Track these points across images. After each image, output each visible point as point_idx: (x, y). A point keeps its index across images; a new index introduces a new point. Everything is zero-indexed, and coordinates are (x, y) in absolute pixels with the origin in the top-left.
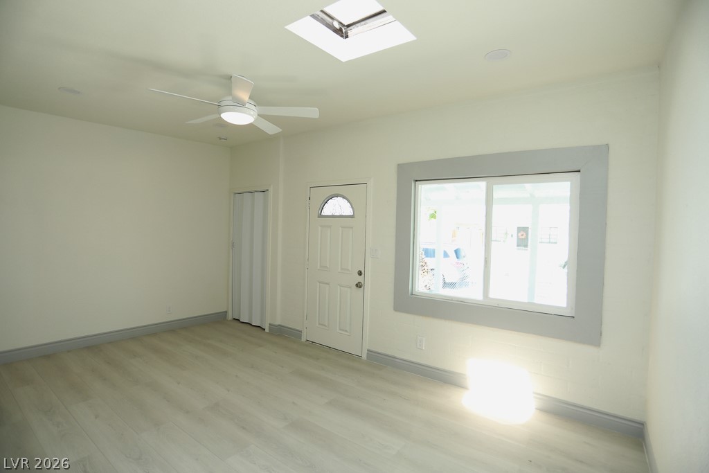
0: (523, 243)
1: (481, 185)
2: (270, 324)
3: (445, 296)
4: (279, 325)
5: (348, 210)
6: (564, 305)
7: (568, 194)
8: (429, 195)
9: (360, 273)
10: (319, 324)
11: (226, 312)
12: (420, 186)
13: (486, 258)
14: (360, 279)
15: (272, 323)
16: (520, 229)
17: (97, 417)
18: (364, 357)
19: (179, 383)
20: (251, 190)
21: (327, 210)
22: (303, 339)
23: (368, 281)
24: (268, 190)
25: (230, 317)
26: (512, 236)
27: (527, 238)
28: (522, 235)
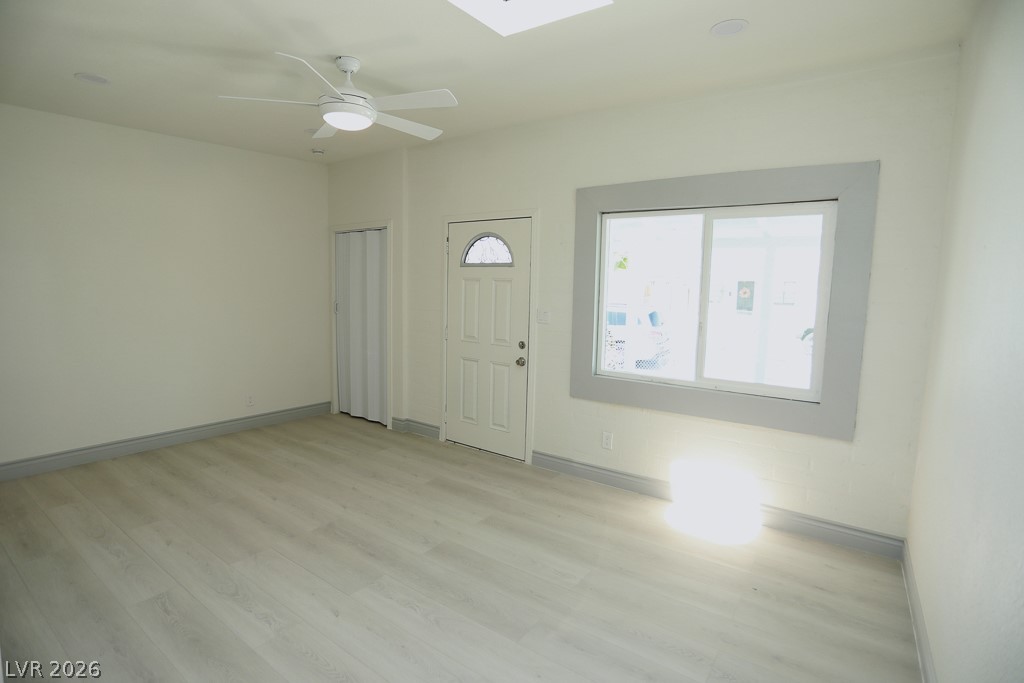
0: (745, 305)
1: (696, 219)
2: (393, 419)
3: (642, 377)
4: (407, 420)
5: (504, 256)
6: (807, 386)
7: (819, 232)
8: (621, 234)
9: (522, 345)
10: (465, 417)
11: (330, 403)
12: (608, 221)
13: (700, 323)
14: (522, 353)
15: (396, 416)
16: (741, 285)
17: (169, 543)
18: (529, 461)
19: (275, 499)
20: (362, 228)
21: (473, 257)
22: (442, 438)
23: (534, 356)
24: (385, 228)
25: (335, 410)
26: (730, 294)
27: (752, 297)
28: (745, 293)
